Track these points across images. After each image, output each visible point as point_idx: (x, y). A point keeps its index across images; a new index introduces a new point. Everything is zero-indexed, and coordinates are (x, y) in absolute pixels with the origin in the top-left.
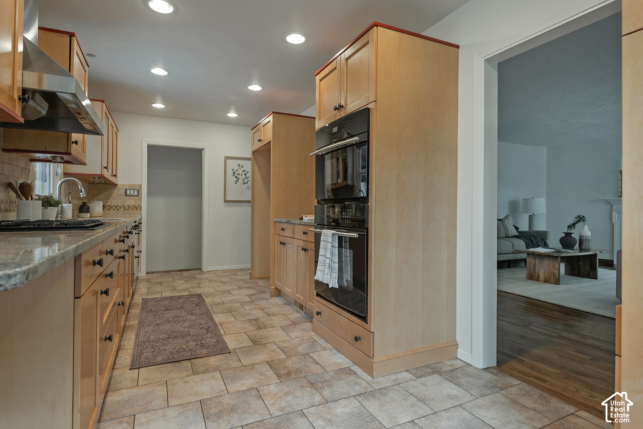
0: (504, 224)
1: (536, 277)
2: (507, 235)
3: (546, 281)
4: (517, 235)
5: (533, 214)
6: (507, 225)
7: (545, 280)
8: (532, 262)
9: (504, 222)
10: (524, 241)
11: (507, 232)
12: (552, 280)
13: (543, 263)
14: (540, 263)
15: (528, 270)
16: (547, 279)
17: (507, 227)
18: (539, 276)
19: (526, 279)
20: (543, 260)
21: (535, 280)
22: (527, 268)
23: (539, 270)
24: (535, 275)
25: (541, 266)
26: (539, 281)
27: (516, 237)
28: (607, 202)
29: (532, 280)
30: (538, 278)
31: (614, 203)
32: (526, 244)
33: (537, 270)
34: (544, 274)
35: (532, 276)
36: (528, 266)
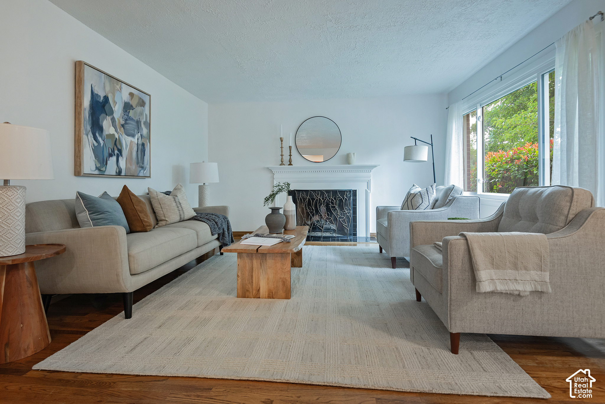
0: (177, 200)
1: (254, 292)
2: (182, 217)
3: (271, 295)
4: (196, 216)
5: (204, 184)
6: (181, 202)
7: (269, 294)
8: (247, 265)
9: (176, 196)
10: (208, 224)
11: (181, 212)
12: (281, 292)
13: (266, 264)
14: (261, 266)
15: (240, 280)
16: (273, 292)
17: (182, 205)
18: (258, 288)
19: (237, 298)
20: (266, 260)
21: (252, 297)
22: (239, 277)
23: (259, 279)
24: (252, 287)
25: (262, 271)
26: (260, 298)
27: (195, 219)
28: (270, 170)
29: (248, 297)
30: (258, 291)
31: (275, 172)
32: (211, 229)
33: (255, 279)
34: (267, 284)
35: (247, 291)
36: (239, 274)
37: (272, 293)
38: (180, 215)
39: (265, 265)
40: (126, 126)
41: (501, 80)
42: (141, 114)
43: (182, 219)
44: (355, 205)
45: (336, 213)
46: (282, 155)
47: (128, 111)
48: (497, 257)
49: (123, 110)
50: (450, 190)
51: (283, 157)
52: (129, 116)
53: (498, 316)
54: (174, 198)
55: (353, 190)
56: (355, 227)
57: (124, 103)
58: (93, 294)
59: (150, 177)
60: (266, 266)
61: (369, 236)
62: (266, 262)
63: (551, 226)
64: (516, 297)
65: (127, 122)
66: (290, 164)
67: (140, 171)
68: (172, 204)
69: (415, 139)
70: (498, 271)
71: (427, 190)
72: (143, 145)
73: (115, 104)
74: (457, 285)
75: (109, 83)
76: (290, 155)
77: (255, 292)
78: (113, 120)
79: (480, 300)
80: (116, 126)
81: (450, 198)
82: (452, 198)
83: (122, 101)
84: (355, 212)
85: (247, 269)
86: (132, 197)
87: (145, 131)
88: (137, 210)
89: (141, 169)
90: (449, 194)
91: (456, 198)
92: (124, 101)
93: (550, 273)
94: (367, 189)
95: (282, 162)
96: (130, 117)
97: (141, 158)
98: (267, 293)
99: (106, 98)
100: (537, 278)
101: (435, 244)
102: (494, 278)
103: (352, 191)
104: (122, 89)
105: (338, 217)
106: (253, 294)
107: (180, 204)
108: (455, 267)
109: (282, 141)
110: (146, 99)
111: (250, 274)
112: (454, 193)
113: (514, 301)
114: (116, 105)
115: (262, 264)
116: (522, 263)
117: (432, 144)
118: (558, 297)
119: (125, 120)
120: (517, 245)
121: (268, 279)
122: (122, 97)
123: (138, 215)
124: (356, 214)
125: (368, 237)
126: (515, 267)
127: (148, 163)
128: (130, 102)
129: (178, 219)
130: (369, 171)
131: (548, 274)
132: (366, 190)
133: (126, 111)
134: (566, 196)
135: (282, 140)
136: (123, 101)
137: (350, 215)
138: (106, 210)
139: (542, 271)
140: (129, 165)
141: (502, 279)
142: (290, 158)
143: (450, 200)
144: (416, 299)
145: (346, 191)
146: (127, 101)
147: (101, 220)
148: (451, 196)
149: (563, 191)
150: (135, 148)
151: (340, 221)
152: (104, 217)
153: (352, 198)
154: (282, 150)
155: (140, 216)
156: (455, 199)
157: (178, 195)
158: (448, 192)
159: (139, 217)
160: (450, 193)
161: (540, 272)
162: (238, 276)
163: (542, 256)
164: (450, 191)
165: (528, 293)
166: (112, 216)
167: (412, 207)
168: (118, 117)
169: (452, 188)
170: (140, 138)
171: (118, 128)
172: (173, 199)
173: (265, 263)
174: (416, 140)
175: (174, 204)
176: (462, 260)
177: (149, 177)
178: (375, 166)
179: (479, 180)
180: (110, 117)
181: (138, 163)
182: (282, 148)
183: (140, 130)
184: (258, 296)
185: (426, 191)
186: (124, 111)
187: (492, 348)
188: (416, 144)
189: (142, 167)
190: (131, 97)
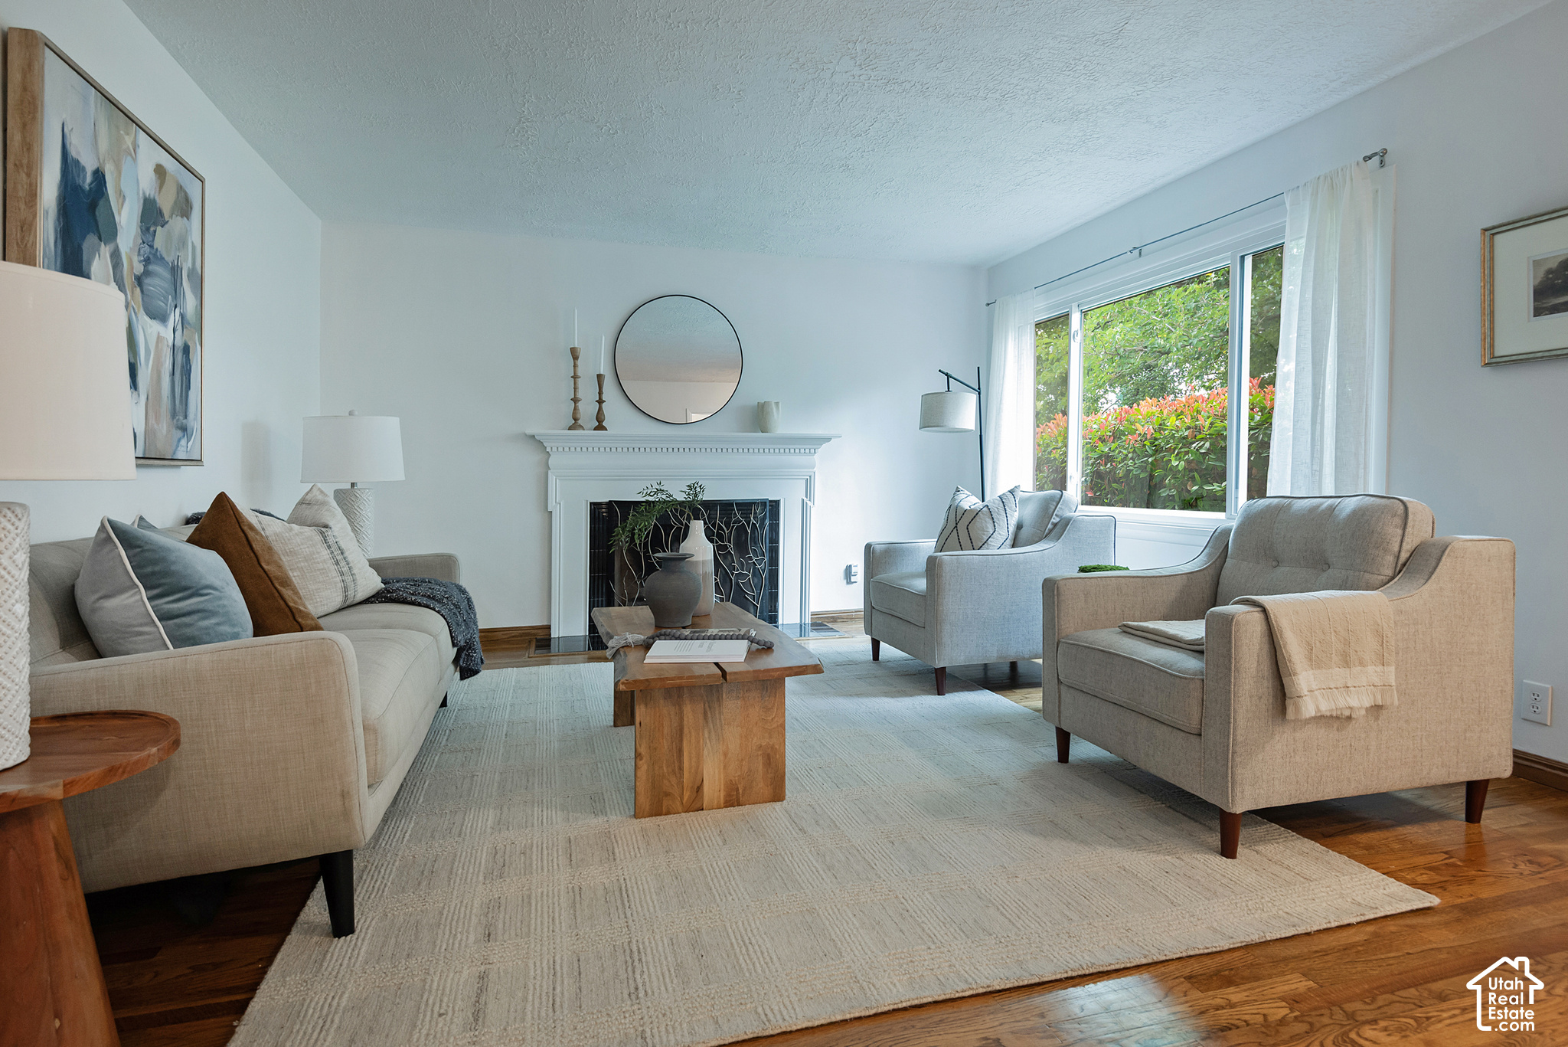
0: (331, 540)
1: (687, 795)
3: (733, 799)
4: (385, 590)
5: (353, 485)
6: (343, 544)
7: (728, 795)
8: (667, 723)
9: (327, 527)
10: (438, 612)
11: (348, 578)
12: (761, 785)
13: (720, 713)
14: (705, 719)
15: (645, 767)
16: (738, 788)
17: (346, 554)
18: (698, 783)
19: (636, 821)
20: (718, 700)
21: (680, 810)
22: (641, 760)
23: (699, 756)
24: (681, 783)
25: (709, 733)
26: (702, 809)
27: (386, 597)
28: (535, 442)
29: (668, 813)
30: (697, 792)
31: (555, 449)
32: (449, 627)
33: (690, 759)
34: (722, 767)
35: (667, 794)
36: (643, 750)
37: (737, 790)
38: (346, 590)
39: (717, 716)
40: (147, 281)
41: (1140, 253)
42: (183, 242)
43: (348, 603)
44: (774, 540)
45: (728, 563)
46: (575, 400)
47: (152, 229)
48: (1318, 643)
49: (140, 224)
50: (1054, 501)
51: (579, 404)
52: (155, 247)
53: (1313, 766)
54: (322, 533)
55: (770, 501)
56: (774, 597)
57: (142, 201)
58: (218, 873)
59: (199, 462)
60: (720, 719)
61: (808, 620)
62: (720, 706)
63: (1367, 576)
64: (1342, 722)
65: (151, 267)
66: (600, 427)
67: (179, 440)
68: (318, 553)
69: (947, 374)
70: (1319, 671)
71: (1003, 502)
72: (186, 350)
73: (120, 201)
74: (1247, 711)
75: (107, 126)
76: (600, 402)
77: (688, 793)
78: (116, 255)
79: (1285, 735)
80: (123, 281)
81: (1055, 520)
82: (1058, 519)
83: (138, 194)
84: (774, 561)
85: (665, 731)
86: (251, 534)
87: (190, 302)
88: (271, 576)
89: (179, 433)
90: (1052, 510)
91: (1071, 520)
92: (144, 193)
93: (1396, 669)
94: (805, 499)
95: (576, 419)
96: (157, 249)
97: (181, 396)
98: (722, 794)
99: (99, 176)
100: (1377, 681)
101: (1122, 628)
102: (1314, 687)
103: (768, 504)
104: (137, 149)
105: (733, 574)
106: (684, 802)
107: (342, 553)
108: (1245, 672)
109: (575, 358)
110: (193, 189)
111: (674, 746)
112: (1063, 507)
113: (1338, 730)
114: (124, 207)
115: (709, 715)
116: (1357, 652)
117: (979, 388)
118: (1402, 713)
119: (145, 260)
120: (1348, 616)
121: (725, 755)
122: (138, 180)
123: (277, 594)
124: (777, 565)
125: (807, 622)
126: (1346, 663)
127: (196, 415)
128: (157, 198)
129: (337, 601)
130: (812, 451)
131: (1392, 669)
132: (803, 500)
133: (148, 229)
134: (1394, 515)
135: (574, 354)
136: (141, 192)
137: (763, 568)
138: (204, 582)
139: (1383, 665)
140: (152, 421)
141: (1324, 689)
142: (600, 409)
143: (1055, 525)
144: (1057, 759)
145: (755, 503)
146: (149, 195)
147: (195, 617)
148: (1056, 515)
149: (1386, 506)
150: (167, 363)
151: (737, 584)
152: (201, 607)
153: (767, 522)
154: (575, 384)
155: (286, 597)
156: (1069, 522)
157: (331, 524)
158: (1051, 506)
159: (282, 602)
160: (1054, 507)
161: (1382, 667)
162: (638, 756)
163: (1384, 635)
164: (1055, 504)
165: (1363, 712)
166: (226, 602)
167: (972, 543)
168: (128, 250)
169: (1059, 496)
170: (179, 327)
171: (127, 287)
172: (318, 538)
173: (717, 712)
174: (950, 379)
175: (325, 553)
176: (1258, 656)
177: (195, 463)
178: (828, 439)
179: (1071, 477)
180: (108, 248)
181: (174, 414)
182: (575, 377)
183: (178, 300)
184: (698, 805)
185: (1001, 503)
186: (144, 229)
187: (1280, 835)
188: (948, 388)
189: (184, 429)
190: (159, 182)
